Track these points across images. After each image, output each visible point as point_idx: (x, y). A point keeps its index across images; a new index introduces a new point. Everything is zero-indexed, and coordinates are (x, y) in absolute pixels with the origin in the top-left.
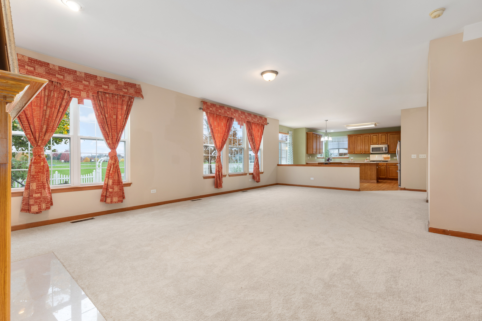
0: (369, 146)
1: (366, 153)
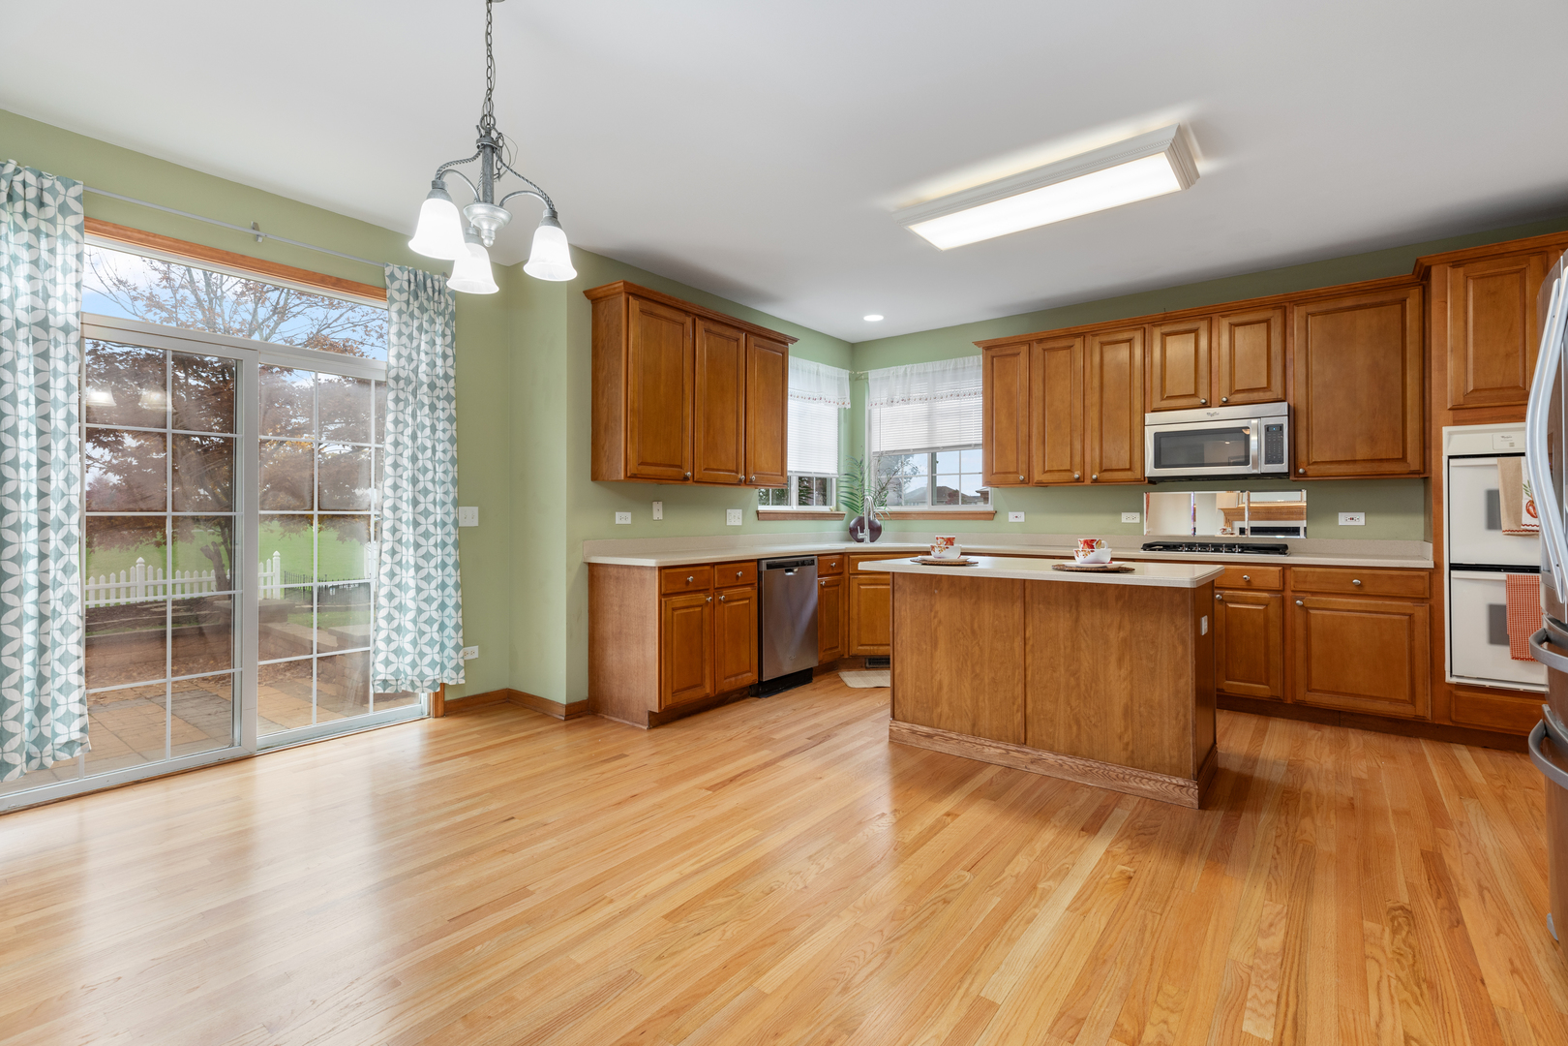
0: (1137, 419)
1: (1107, 476)
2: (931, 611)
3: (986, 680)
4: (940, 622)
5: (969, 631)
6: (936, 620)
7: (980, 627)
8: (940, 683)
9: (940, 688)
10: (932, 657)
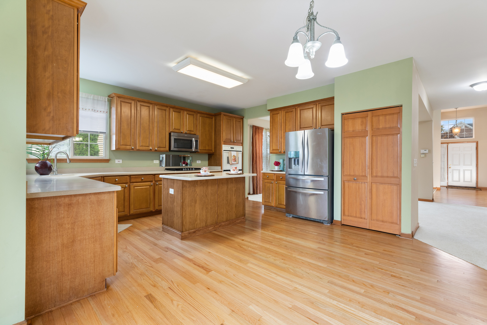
0: (167, 133)
1: (159, 149)
2: (195, 192)
3: (209, 209)
4: (197, 195)
5: (205, 196)
6: (196, 194)
7: (208, 194)
8: (197, 214)
9: (197, 216)
10: (195, 207)
